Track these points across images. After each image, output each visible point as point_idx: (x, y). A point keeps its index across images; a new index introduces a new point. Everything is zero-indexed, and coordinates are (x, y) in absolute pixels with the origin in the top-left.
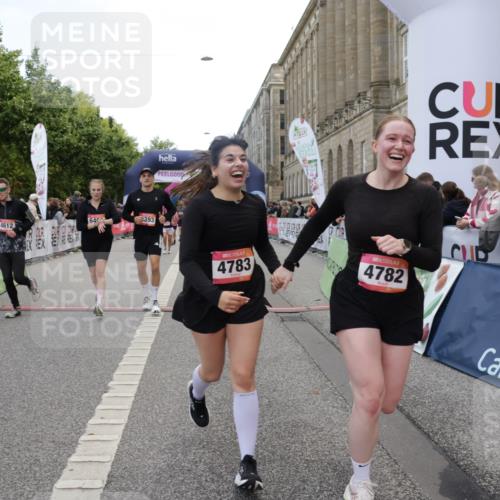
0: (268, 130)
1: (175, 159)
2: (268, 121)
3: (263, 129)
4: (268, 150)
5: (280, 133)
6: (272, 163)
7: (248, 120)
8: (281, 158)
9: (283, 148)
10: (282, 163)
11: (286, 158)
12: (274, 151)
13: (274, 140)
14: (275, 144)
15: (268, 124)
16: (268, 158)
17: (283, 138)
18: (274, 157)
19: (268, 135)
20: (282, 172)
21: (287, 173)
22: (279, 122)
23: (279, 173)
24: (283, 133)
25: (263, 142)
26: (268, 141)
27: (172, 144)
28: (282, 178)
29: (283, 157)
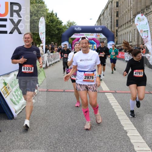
0: (111, 17)
1: (81, 29)
2: (112, 14)
3: (109, 17)
4: (111, 25)
5: (116, 18)
6: (113, 30)
7: (103, 14)
8: (116, 28)
9: (117, 24)
10: (117, 30)
11: (119, 28)
12: (114, 26)
13: (114, 21)
14: (114, 23)
15: (112, 15)
16: (111, 28)
17: (117, 21)
18: (114, 28)
19: (111, 19)
20: (117, 34)
21: (119, 34)
22: (116, 14)
23: (116, 34)
24: (117, 18)
25: (109, 22)
26: (111, 22)
27: (75, 23)
28: (117, 36)
29: (117, 28)
